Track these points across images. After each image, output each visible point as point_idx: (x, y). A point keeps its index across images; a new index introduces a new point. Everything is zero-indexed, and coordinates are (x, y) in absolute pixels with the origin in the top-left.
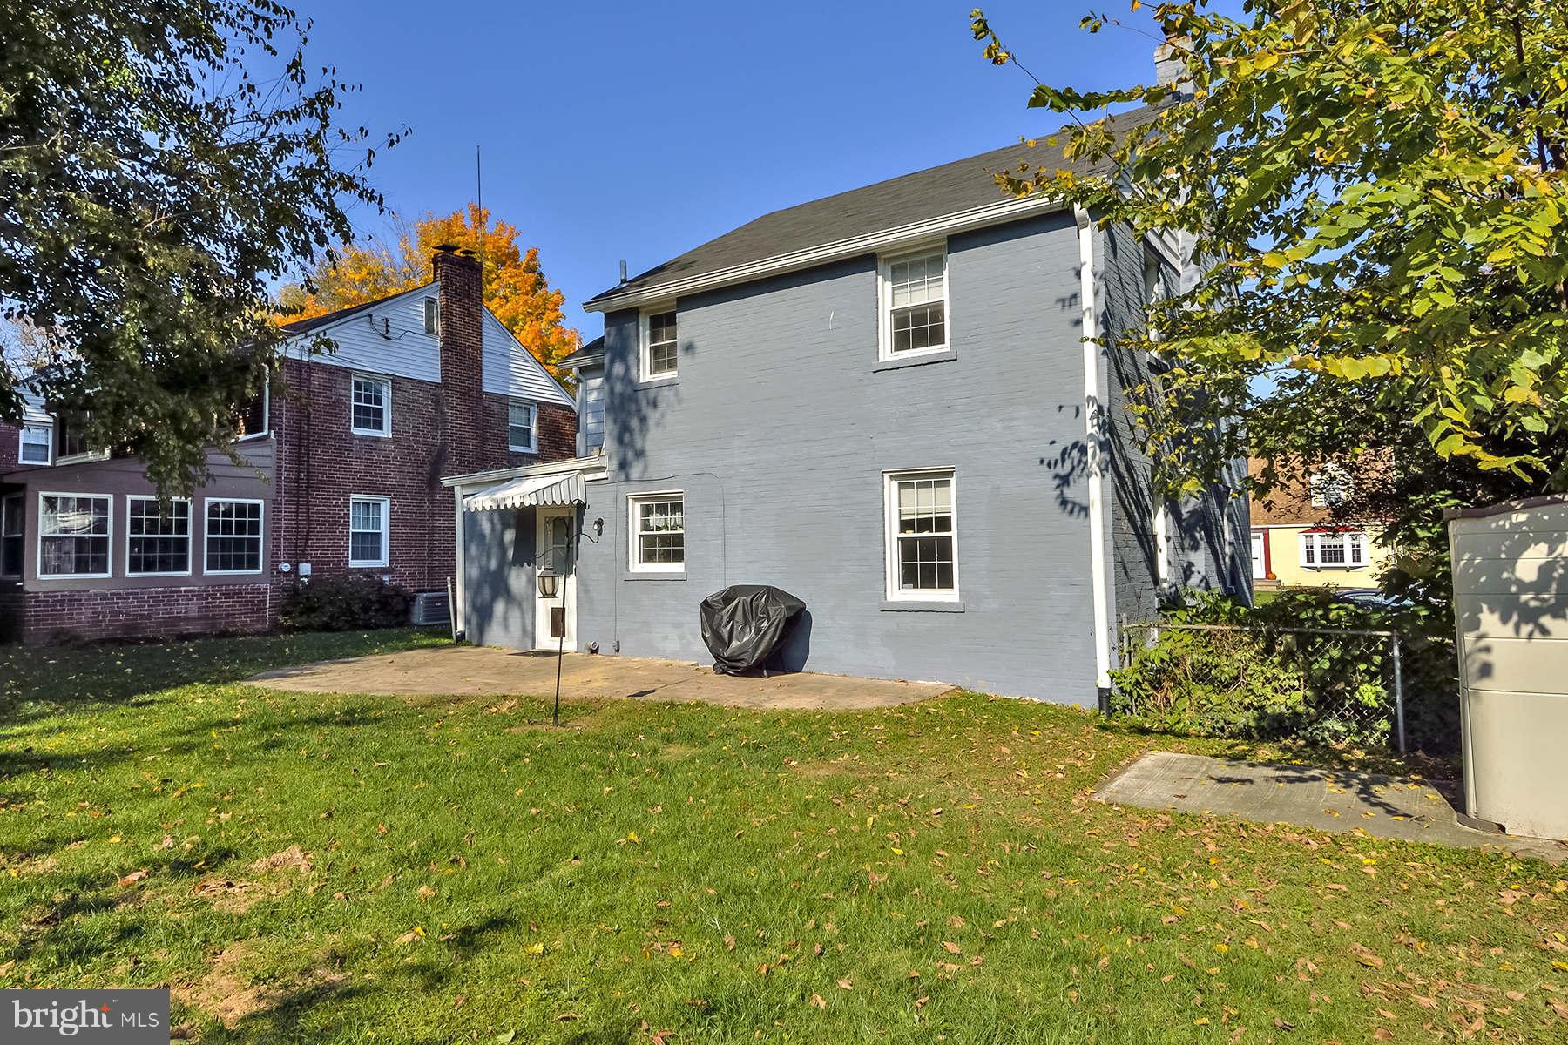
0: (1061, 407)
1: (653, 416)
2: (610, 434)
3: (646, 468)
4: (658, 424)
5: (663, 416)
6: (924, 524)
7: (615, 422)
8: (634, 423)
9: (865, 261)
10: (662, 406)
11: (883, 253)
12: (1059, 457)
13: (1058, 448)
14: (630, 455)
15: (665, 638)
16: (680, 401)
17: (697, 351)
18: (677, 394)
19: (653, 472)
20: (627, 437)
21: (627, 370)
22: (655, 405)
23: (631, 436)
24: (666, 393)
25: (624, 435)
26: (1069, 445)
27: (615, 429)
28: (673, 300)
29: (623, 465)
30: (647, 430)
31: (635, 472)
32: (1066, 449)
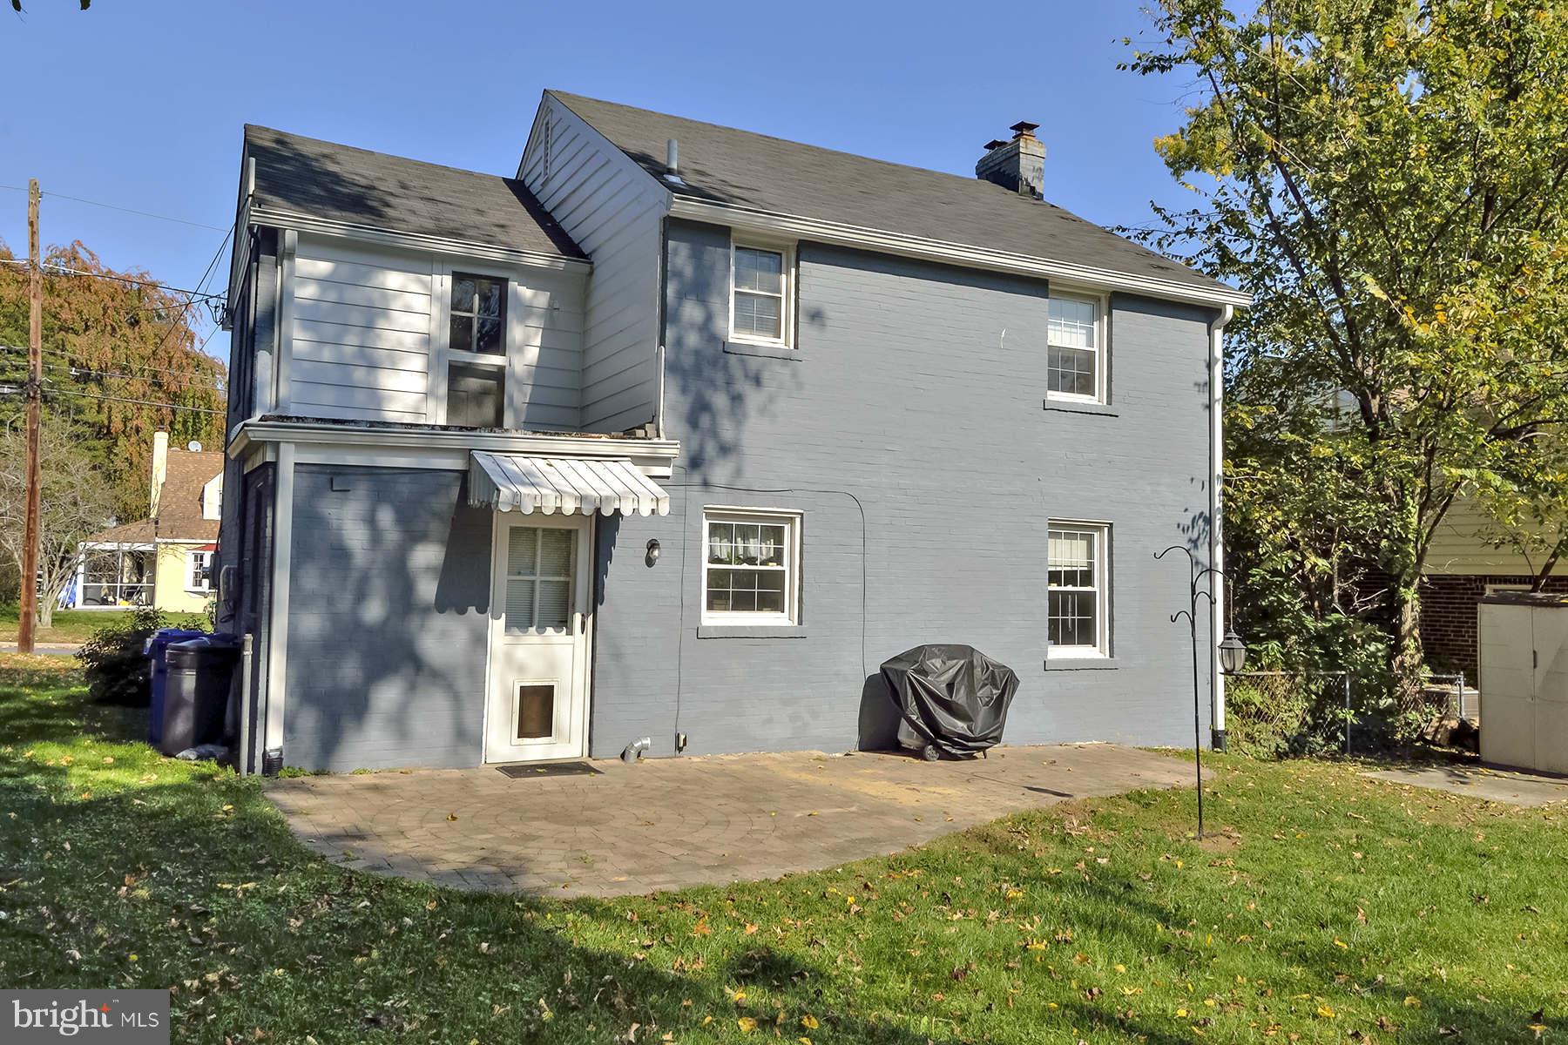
0: (1192, 479)
1: (754, 398)
2: (673, 408)
3: (738, 472)
4: (763, 411)
5: (771, 400)
6: (1071, 577)
7: (684, 390)
8: (720, 400)
9: (1036, 285)
10: (770, 385)
11: (1056, 284)
12: (1190, 523)
13: (1190, 515)
14: (710, 449)
15: (770, 721)
16: (800, 386)
17: (828, 323)
18: (794, 375)
19: (751, 477)
20: (705, 420)
21: (709, 318)
22: (757, 381)
23: (713, 417)
24: (777, 367)
25: (697, 413)
26: (1198, 515)
27: (685, 404)
28: (792, 240)
29: (696, 462)
30: (745, 415)
31: (720, 472)
32: (1194, 518)
